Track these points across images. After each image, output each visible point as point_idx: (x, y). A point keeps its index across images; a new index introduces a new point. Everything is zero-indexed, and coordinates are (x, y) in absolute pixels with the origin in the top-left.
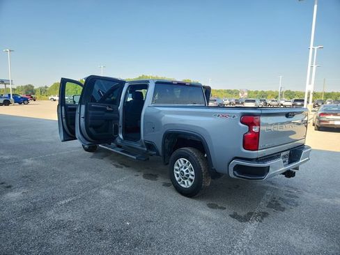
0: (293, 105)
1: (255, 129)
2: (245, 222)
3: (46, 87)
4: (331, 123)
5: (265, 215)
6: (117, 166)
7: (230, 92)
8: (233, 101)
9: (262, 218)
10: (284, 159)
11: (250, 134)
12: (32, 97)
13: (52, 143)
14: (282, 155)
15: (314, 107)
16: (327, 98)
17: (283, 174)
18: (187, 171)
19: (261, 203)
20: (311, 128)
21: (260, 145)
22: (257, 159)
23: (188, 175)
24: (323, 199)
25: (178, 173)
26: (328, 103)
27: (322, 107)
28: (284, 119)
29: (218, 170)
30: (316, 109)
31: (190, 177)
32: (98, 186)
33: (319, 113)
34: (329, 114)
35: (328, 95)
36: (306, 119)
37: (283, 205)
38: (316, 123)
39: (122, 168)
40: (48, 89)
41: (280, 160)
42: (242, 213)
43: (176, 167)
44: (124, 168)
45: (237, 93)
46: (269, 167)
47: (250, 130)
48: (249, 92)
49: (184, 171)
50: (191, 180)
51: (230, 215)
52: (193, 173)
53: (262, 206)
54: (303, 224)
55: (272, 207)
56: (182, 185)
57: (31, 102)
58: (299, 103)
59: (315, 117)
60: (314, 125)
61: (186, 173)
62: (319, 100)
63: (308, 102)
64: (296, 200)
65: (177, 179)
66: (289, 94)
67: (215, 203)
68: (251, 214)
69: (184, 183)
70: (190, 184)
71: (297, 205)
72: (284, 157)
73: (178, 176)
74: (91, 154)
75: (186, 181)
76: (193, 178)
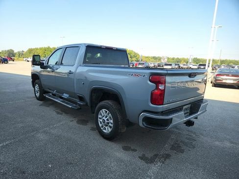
0: (198, 68)
1: (161, 87)
2: (150, 163)
3: (23, 51)
4: (224, 81)
5: (167, 156)
6: (58, 113)
7: (155, 58)
8: (156, 64)
9: (165, 160)
10: (186, 112)
11: (156, 91)
12: (11, 59)
13: (13, 93)
14: (184, 108)
15: (213, 70)
16: (222, 64)
17: (184, 123)
18: (108, 120)
19: (166, 145)
20: (209, 85)
21: (165, 101)
22: (162, 112)
23: (108, 123)
24: (215, 142)
25: (101, 120)
26: (223, 67)
27: (218, 70)
28: (187, 78)
29: (131, 120)
30: (214, 72)
31: (110, 124)
32: (37, 130)
33: (216, 74)
34: (223, 75)
35: (223, 62)
36: (205, 79)
37: (184, 147)
38: (214, 82)
39: (62, 114)
40: (24, 53)
41: (182, 113)
42: (149, 155)
43: (100, 116)
44: (64, 114)
45: (160, 59)
46: (172, 119)
47: (157, 88)
48: (168, 58)
49: (105, 119)
50: (111, 127)
51: (139, 157)
52: (112, 121)
53: (166, 148)
54: (198, 165)
55: (174, 149)
56: (104, 131)
57: (10, 62)
58: (202, 67)
59: (213, 77)
60: (212, 83)
61: (106, 121)
62: (216, 65)
63: (208, 66)
64: (194, 143)
65: (100, 125)
66: (196, 60)
67: (129, 145)
68: (156, 156)
69: (105, 129)
70: (110, 130)
71: (194, 147)
72: (186, 109)
73: (101, 123)
74: (41, 102)
75: (106, 128)
76: (112, 125)
